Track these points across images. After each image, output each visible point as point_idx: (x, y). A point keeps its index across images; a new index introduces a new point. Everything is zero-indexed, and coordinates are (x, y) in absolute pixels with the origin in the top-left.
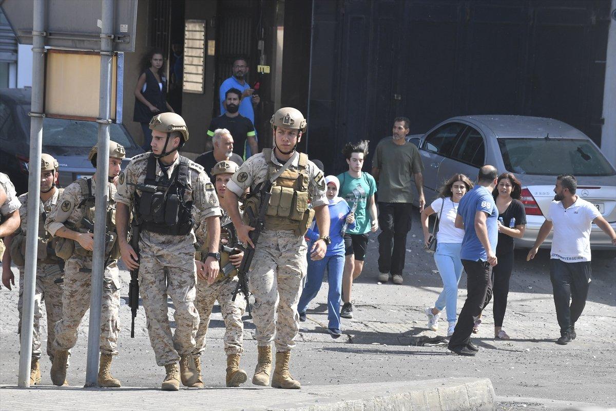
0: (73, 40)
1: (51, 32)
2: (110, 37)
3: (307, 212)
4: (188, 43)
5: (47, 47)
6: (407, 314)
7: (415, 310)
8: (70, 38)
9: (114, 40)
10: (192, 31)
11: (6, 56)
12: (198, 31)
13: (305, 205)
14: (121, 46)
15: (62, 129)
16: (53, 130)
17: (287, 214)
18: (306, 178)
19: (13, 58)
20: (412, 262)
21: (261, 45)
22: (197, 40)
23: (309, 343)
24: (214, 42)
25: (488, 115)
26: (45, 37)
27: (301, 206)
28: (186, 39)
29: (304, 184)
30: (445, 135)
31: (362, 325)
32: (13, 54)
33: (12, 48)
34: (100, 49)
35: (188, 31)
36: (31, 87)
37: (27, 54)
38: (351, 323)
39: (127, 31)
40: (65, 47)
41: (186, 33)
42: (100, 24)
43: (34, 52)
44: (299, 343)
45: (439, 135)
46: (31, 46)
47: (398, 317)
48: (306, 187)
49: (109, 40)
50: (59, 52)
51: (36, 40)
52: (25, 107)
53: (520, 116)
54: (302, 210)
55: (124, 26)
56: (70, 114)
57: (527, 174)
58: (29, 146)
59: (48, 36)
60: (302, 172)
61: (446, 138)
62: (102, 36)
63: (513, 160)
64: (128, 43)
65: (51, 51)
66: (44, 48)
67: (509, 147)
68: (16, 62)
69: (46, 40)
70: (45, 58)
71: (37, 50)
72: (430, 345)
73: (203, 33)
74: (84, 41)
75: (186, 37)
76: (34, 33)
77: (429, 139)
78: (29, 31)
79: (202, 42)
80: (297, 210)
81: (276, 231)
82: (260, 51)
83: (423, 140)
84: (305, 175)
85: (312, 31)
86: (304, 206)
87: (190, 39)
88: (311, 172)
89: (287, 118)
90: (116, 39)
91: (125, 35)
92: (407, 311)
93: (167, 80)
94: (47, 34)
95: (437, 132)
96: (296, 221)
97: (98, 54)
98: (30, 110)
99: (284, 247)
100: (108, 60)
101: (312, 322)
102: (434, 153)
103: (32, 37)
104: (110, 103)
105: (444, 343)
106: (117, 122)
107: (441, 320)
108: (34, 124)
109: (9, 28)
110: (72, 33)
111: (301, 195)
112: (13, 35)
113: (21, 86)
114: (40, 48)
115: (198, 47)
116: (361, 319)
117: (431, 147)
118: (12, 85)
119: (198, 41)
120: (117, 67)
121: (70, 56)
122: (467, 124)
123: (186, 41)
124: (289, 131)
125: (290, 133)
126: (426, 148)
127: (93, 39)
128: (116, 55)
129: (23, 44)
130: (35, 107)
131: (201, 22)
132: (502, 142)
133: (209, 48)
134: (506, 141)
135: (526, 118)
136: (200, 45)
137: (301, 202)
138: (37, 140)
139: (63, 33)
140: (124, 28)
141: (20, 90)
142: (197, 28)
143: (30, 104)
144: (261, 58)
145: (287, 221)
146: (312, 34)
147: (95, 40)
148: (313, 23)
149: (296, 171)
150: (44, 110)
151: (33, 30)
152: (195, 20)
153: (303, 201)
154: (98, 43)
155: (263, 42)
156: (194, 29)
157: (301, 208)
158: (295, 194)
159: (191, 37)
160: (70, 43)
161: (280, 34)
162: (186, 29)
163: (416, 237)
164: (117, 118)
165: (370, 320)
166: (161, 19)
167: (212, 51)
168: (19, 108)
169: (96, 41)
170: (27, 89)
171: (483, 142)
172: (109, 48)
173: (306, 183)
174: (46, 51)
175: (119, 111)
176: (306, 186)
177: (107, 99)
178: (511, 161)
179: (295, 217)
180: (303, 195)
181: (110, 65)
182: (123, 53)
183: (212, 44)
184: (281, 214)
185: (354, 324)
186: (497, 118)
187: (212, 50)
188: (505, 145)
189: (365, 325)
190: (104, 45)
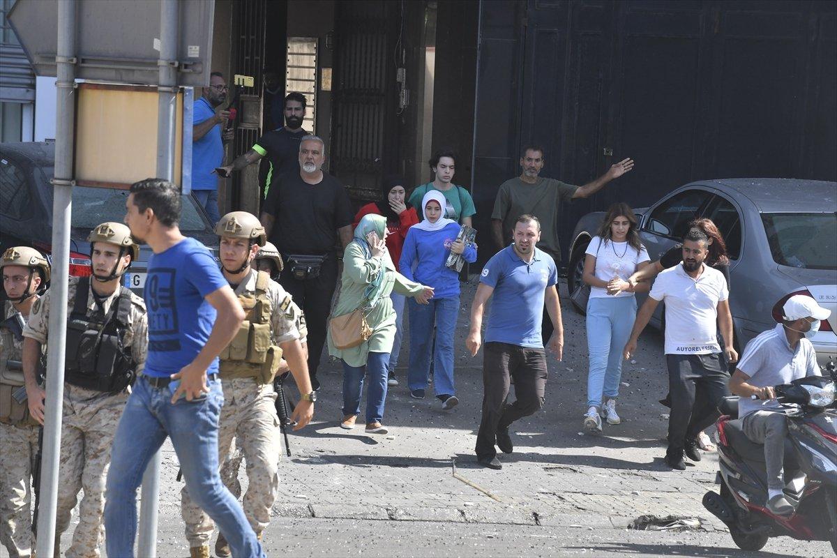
0: (116, 70)
1: (84, 57)
2: (173, 64)
3: (271, 351)
4: (292, 73)
5: (77, 81)
6: (624, 481)
7: (635, 474)
8: (112, 67)
9: (178, 69)
10: (297, 54)
11: (19, 94)
12: (307, 54)
13: (266, 341)
14: (190, 79)
15: (102, 202)
16: (88, 205)
17: (243, 356)
18: (267, 306)
19: (29, 96)
20: (629, 403)
21: (401, 74)
22: (304, 67)
23: (474, 525)
24: (330, 71)
25: (746, 179)
26: (76, 65)
27: (261, 343)
28: (289, 66)
29: (264, 314)
30: (681, 209)
31: (555, 497)
32: (28, 91)
33: (28, 81)
34: (157, 83)
35: (291, 54)
36: (54, 140)
37: (49, 91)
38: (537, 494)
39: (197, 56)
40: (105, 80)
41: (289, 57)
42: (157, 45)
43: (58, 88)
44: (458, 524)
45: (672, 210)
46: (55, 79)
47: (611, 486)
48: (268, 318)
49: (171, 69)
50: (97, 87)
51: (63, 70)
52: (46, 170)
53: (797, 180)
54: (264, 349)
55: (194, 47)
56: (114, 181)
57: (808, 267)
58: (51, 228)
59: (79, 63)
60: (261, 298)
61: (682, 213)
62: (161, 63)
63: (785, 246)
64: (201, 73)
65: (85, 85)
66: (74, 81)
67: (778, 227)
68: (33, 103)
69: (77, 70)
70: (76, 97)
71: (64, 85)
72: (659, 528)
73: (314, 57)
74: (133, 70)
75: (289, 63)
76: (59, 59)
77: (656, 215)
78: (51, 56)
79: (313, 71)
80: (256, 351)
81: (231, 379)
82: (400, 84)
83: (647, 216)
84: (264, 301)
85: (479, 52)
86: (265, 343)
87: (296, 67)
88: (274, 297)
89: (231, 224)
90: (182, 68)
91: (195, 62)
92: (624, 476)
93: (259, 129)
94: (77, 60)
95: (667, 204)
96: (257, 365)
97: (154, 90)
98: (53, 174)
99: (243, 400)
100: (170, 99)
101: (479, 492)
102: (664, 236)
103: (56, 66)
104: (173, 164)
105: (680, 526)
106: (184, 192)
107: (675, 490)
108: (58, 196)
109: (21, 51)
110: (115, 59)
111: (260, 329)
112: (27, 61)
113: (40, 138)
114: (67, 81)
115: (307, 78)
116: (553, 489)
117: (659, 227)
118: (26, 138)
119: (307, 69)
120: (183, 109)
121: (113, 93)
122: (715, 191)
123: (288, 69)
124: (235, 240)
125: (237, 244)
126: (652, 229)
127: (146, 68)
128: (182, 91)
129: (43, 76)
130: (61, 170)
131: (311, 41)
132: (767, 220)
133: (323, 79)
134: (774, 218)
135: (805, 183)
136: (309, 75)
137: (260, 339)
138: (63, 220)
139: (102, 59)
140: (194, 51)
141: (39, 144)
142: (306, 50)
143: (53, 165)
144: (401, 95)
145: (245, 366)
146: (478, 58)
147: (149, 69)
148: (479, 41)
149: (253, 296)
150: (74, 175)
151: (56, 54)
152: (303, 38)
153: (264, 336)
154: (155, 73)
155: (405, 70)
156: (301, 51)
157: (260, 346)
158: (252, 328)
159: (295, 64)
160: (113, 74)
161: (430, 57)
162: (289, 51)
163: (636, 363)
164: (183, 187)
165: (567, 490)
166: (251, 37)
167: (327, 85)
168: (37, 173)
169: (152, 71)
170: (50, 143)
171: (739, 220)
172: (172, 82)
173: (266, 311)
174: (76, 87)
175: (186, 176)
176: (266, 316)
177: (167, 158)
178: (782, 249)
179: (254, 359)
180: (263, 328)
181: (172, 107)
182: (192, 88)
183: (327, 74)
184: (235, 357)
185: (542, 495)
186: (759, 183)
187: (327, 83)
188: (773, 225)
189: (559, 497)
190: (164, 76)
